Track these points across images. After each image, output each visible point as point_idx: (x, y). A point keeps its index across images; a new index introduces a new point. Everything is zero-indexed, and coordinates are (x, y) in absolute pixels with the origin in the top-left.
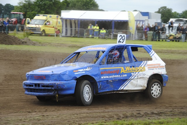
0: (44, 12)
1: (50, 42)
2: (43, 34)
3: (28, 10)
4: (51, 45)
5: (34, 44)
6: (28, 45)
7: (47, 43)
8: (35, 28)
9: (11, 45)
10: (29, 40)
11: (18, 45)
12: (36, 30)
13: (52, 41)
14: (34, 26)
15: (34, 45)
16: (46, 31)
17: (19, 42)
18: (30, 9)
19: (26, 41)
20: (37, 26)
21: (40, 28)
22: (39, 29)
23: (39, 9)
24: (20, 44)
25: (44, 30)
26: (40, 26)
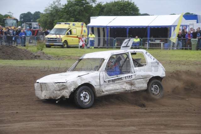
0: (73, 19)
1: (70, 55)
2: (65, 45)
3: (55, 18)
4: (71, 58)
5: (49, 58)
6: (42, 59)
7: (67, 56)
8: (56, 39)
9: (22, 60)
10: (44, 53)
11: (29, 60)
12: (56, 40)
13: (73, 53)
14: (54, 36)
15: (49, 60)
16: (68, 42)
17: (31, 56)
18: (57, 16)
19: (39, 55)
20: (58, 36)
21: (62, 38)
22: (60, 40)
23: (68, 16)
24: (32, 58)
25: (66, 41)
26: (62, 36)
